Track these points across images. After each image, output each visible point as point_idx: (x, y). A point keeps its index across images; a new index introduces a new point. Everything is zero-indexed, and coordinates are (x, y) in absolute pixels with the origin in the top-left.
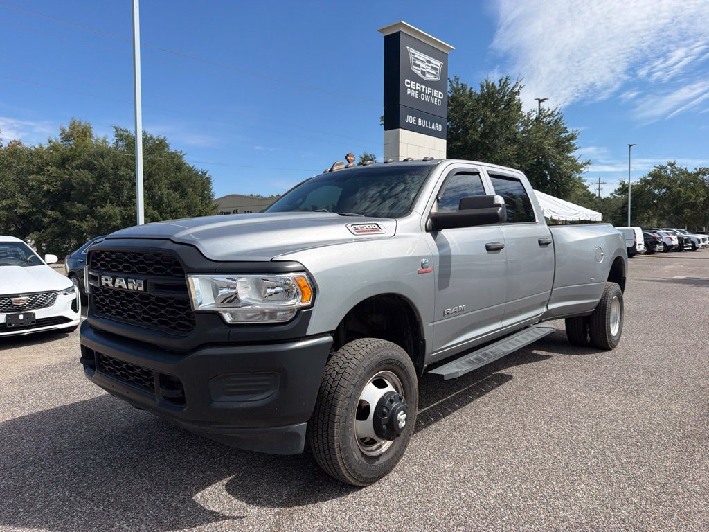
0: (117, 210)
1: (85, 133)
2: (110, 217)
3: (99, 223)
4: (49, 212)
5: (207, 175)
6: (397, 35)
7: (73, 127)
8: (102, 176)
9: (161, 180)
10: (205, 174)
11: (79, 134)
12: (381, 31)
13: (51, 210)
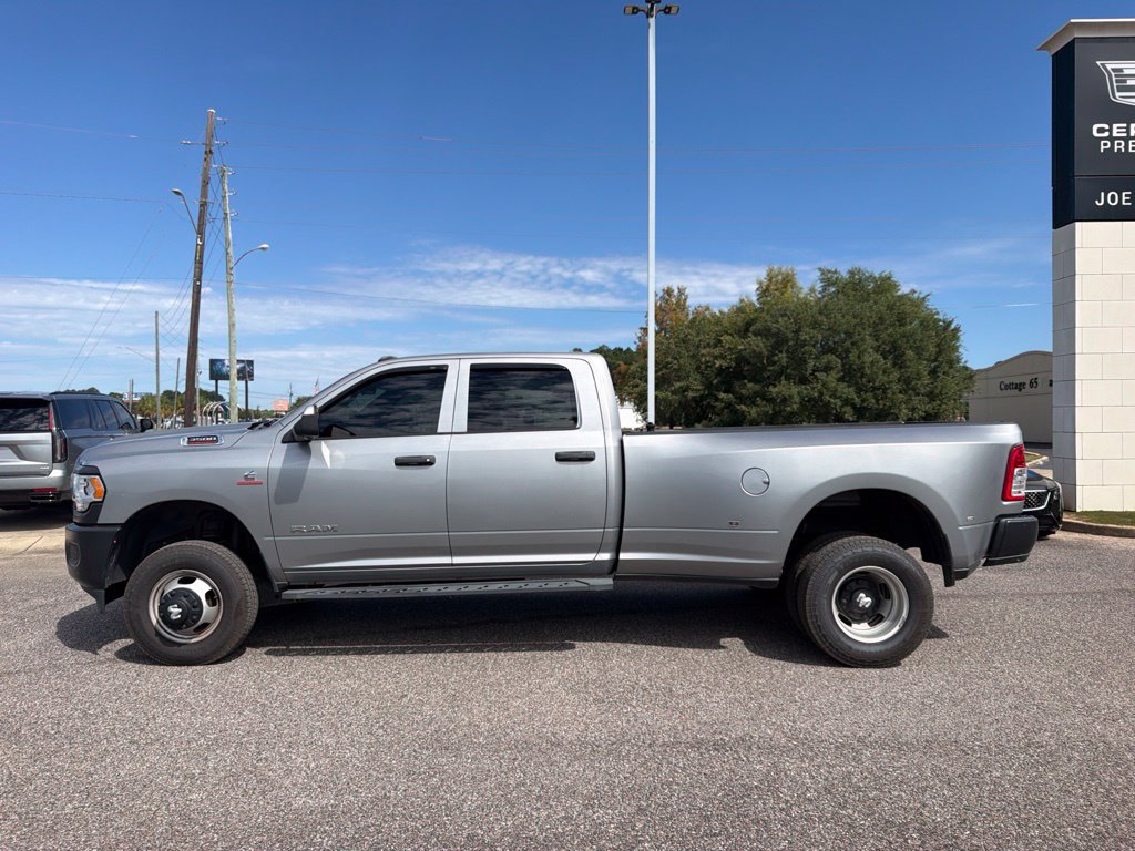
0: (795, 390)
1: (787, 281)
2: (784, 400)
3: (774, 410)
4: (722, 395)
5: (953, 326)
6: (1070, 47)
7: (770, 278)
8: (779, 341)
9: (863, 340)
10: (951, 323)
11: (777, 286)
12: (1044, 47)
13: (724, 392)
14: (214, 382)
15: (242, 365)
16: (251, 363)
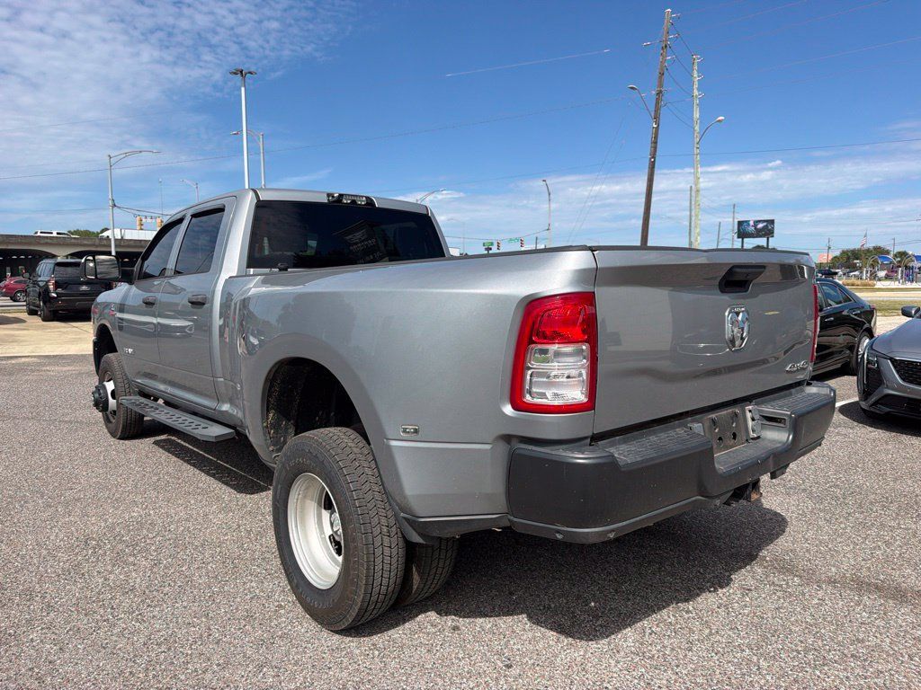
14: (740, 240)
15: (765, 224)
16: (772, 222)
